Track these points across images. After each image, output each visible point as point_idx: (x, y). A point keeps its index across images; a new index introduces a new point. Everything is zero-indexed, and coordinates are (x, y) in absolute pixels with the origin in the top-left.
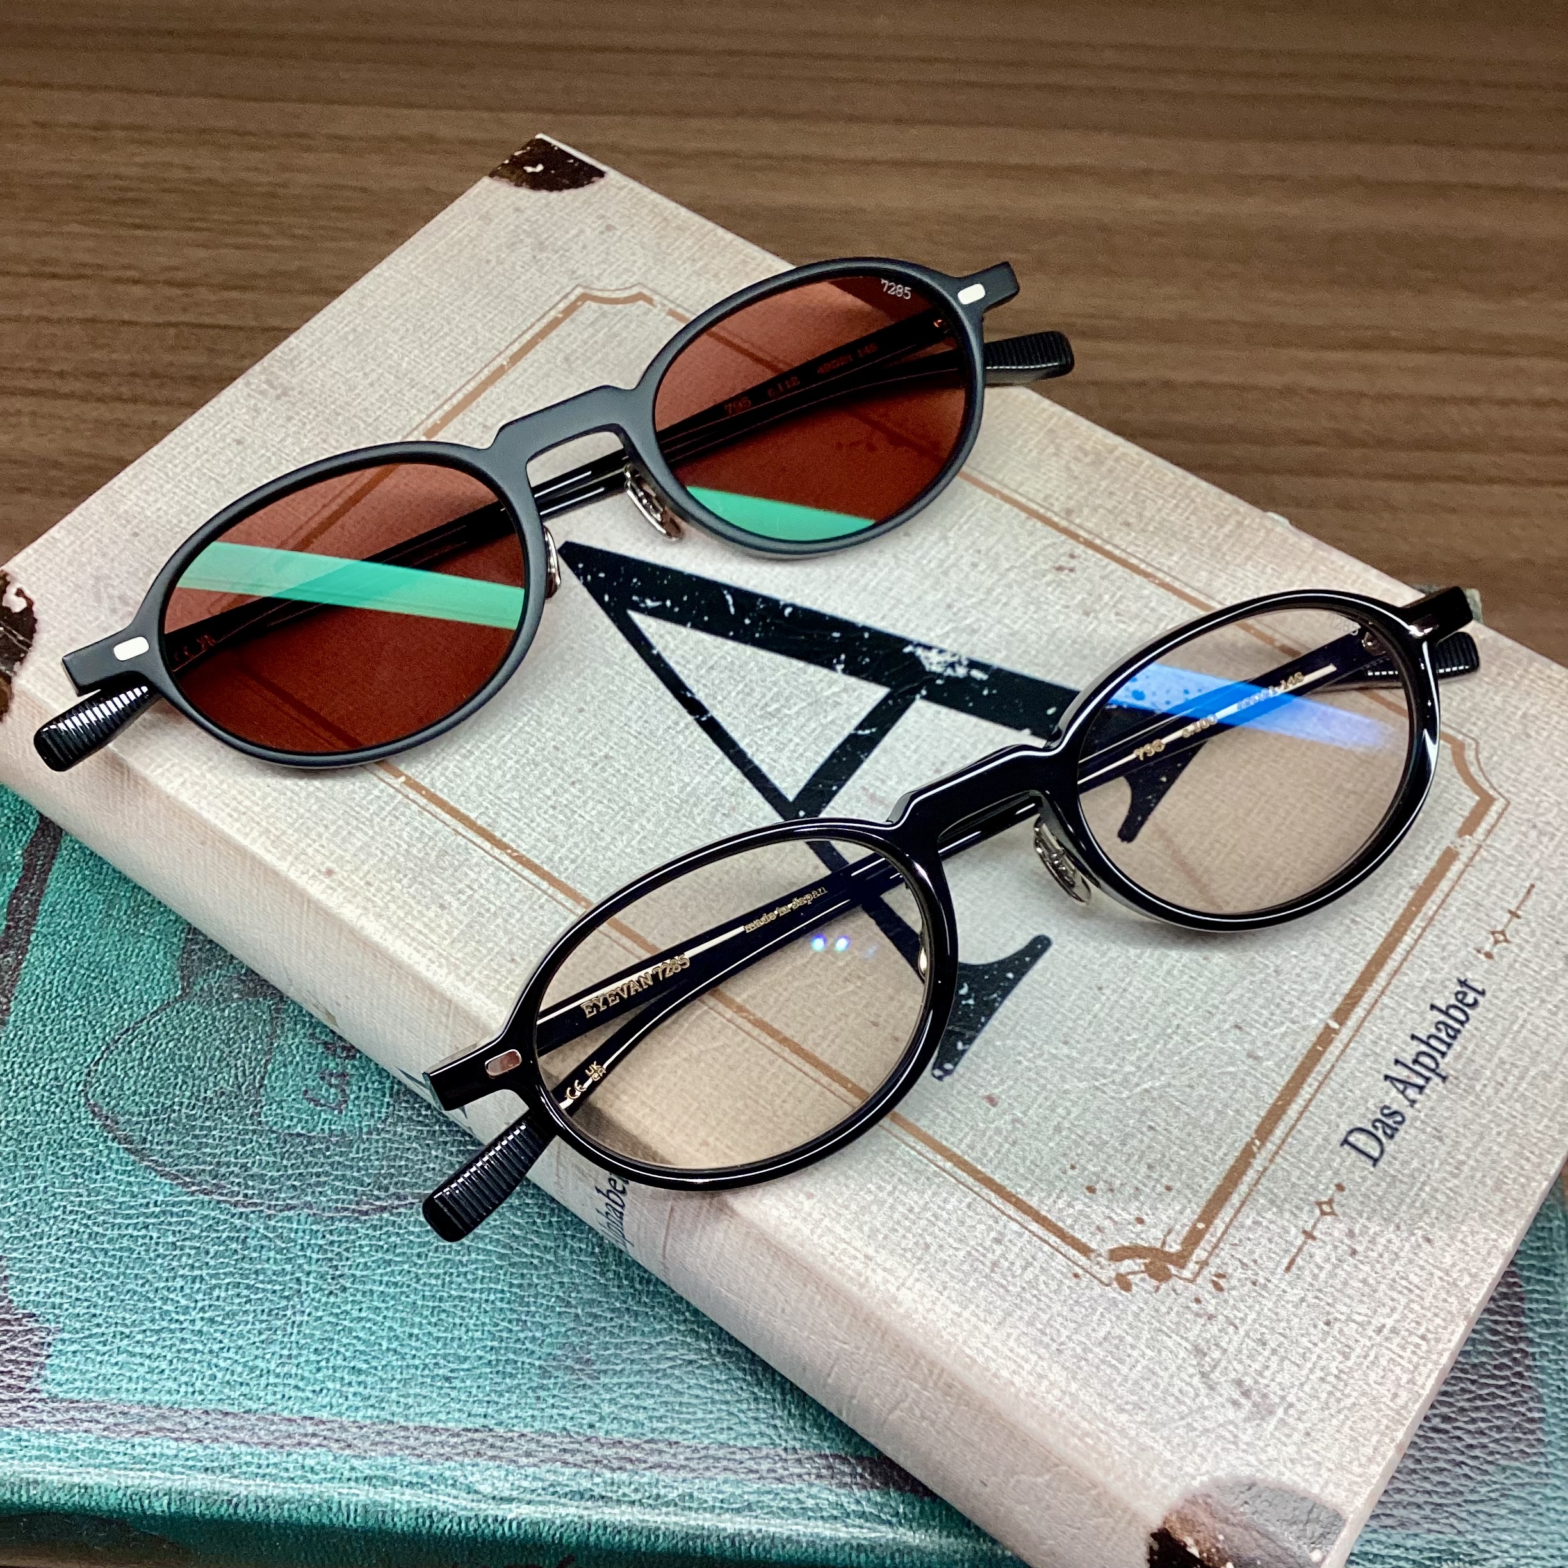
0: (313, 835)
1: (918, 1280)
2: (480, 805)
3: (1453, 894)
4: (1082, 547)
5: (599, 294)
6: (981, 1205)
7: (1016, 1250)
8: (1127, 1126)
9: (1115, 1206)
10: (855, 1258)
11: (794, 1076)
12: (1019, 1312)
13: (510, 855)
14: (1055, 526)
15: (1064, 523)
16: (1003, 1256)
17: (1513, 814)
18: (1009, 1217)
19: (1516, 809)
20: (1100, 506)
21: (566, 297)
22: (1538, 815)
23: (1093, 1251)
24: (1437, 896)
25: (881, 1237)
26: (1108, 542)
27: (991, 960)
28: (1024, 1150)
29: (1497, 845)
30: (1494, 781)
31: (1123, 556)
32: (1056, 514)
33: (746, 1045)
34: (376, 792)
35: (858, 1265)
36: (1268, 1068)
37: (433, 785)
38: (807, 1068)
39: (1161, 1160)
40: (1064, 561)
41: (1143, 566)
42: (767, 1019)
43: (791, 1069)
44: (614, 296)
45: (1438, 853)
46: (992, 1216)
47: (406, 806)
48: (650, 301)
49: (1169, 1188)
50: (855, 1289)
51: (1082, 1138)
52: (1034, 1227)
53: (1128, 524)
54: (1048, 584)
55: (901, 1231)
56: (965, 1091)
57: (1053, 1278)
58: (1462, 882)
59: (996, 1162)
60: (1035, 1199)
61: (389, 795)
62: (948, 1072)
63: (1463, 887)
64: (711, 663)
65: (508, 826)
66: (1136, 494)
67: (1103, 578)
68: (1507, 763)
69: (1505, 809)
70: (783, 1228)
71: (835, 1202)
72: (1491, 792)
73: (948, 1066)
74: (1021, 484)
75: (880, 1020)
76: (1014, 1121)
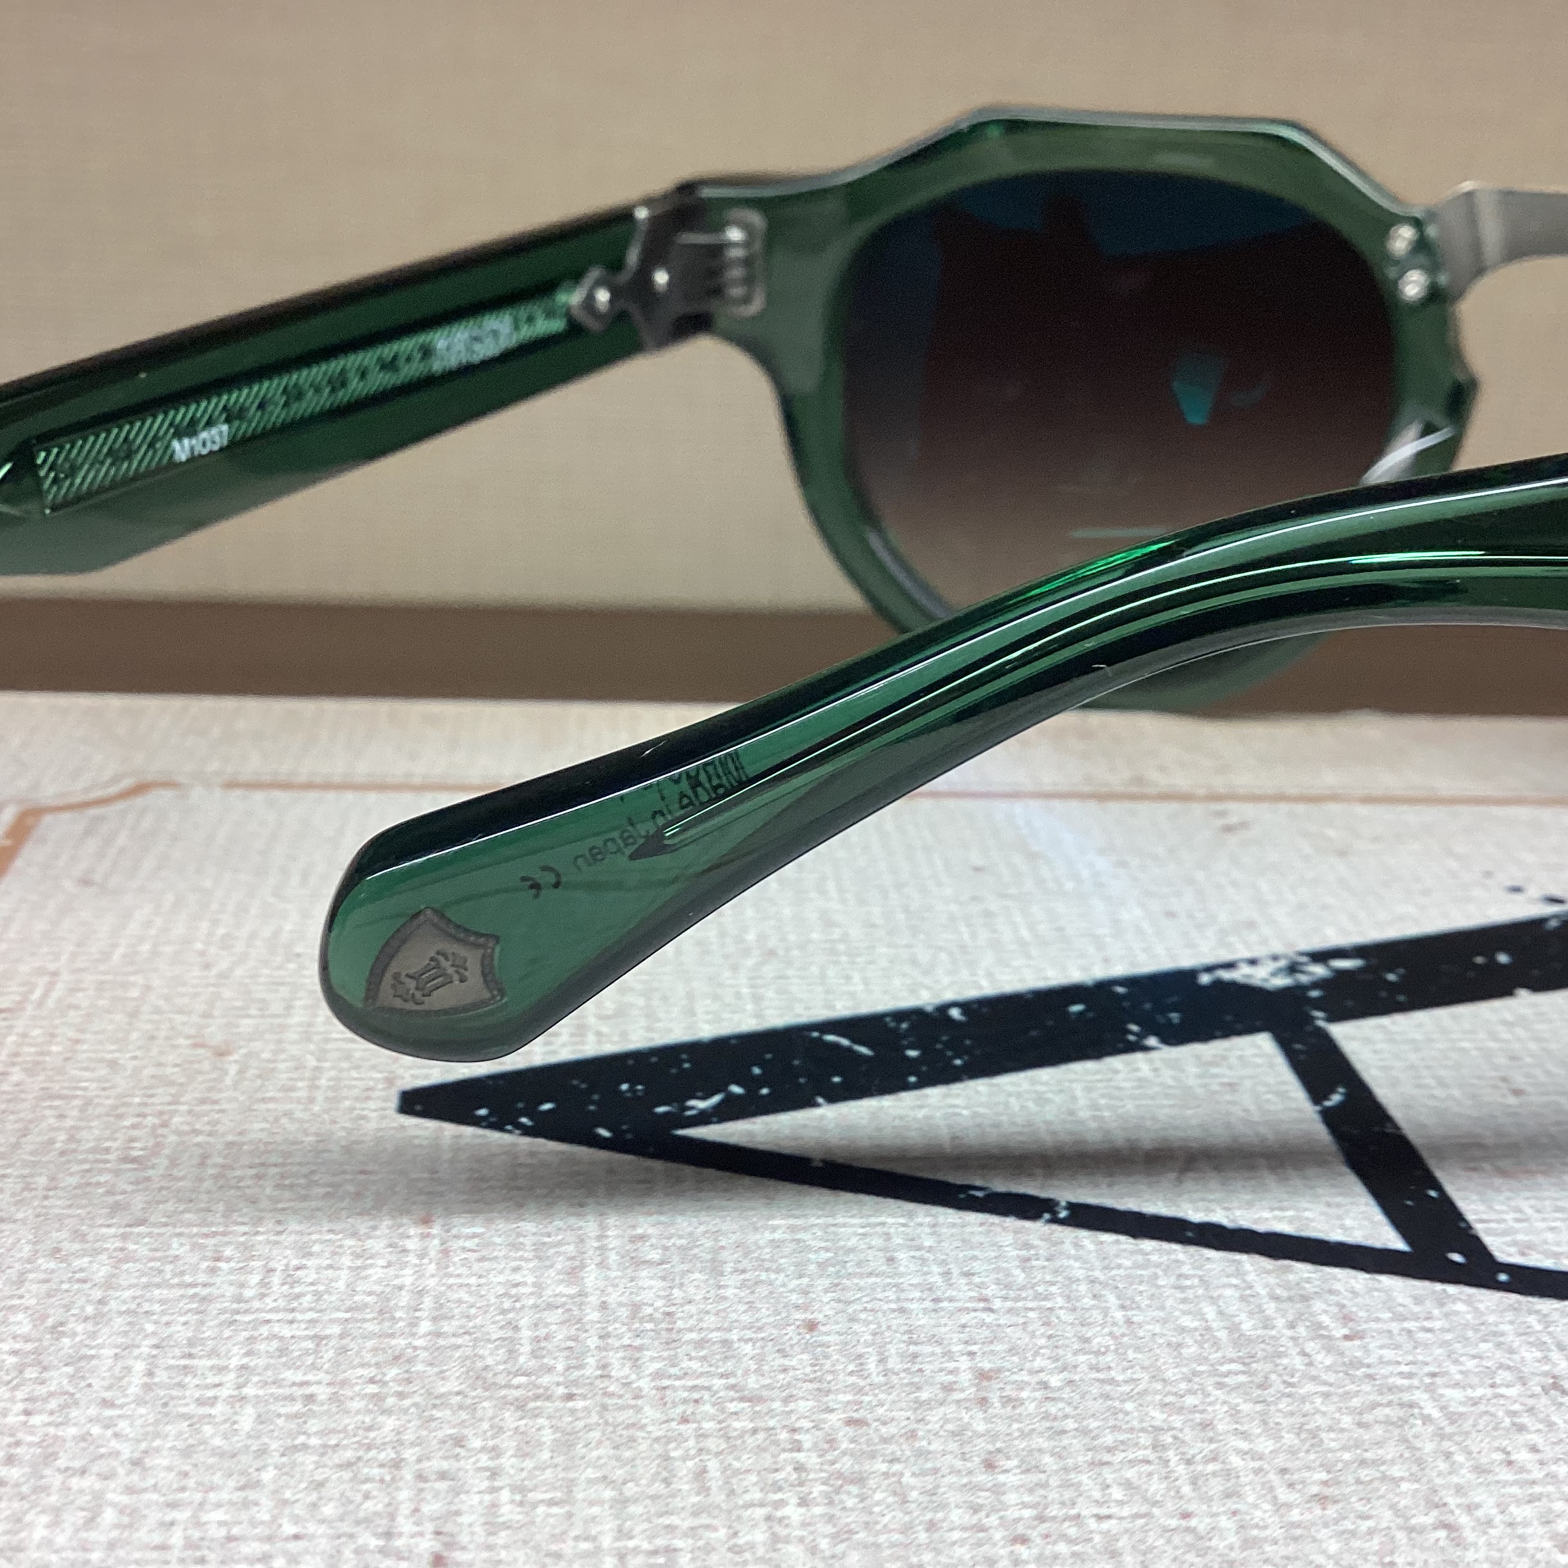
4: (1215, 803)
5: (58, 803)
15: (1150, 792)
26: (1233, 789)
32: (1127, 787)
40: (1219, 821)
44: (92, 797)
48: (172, 786)
67: (1292, 818)
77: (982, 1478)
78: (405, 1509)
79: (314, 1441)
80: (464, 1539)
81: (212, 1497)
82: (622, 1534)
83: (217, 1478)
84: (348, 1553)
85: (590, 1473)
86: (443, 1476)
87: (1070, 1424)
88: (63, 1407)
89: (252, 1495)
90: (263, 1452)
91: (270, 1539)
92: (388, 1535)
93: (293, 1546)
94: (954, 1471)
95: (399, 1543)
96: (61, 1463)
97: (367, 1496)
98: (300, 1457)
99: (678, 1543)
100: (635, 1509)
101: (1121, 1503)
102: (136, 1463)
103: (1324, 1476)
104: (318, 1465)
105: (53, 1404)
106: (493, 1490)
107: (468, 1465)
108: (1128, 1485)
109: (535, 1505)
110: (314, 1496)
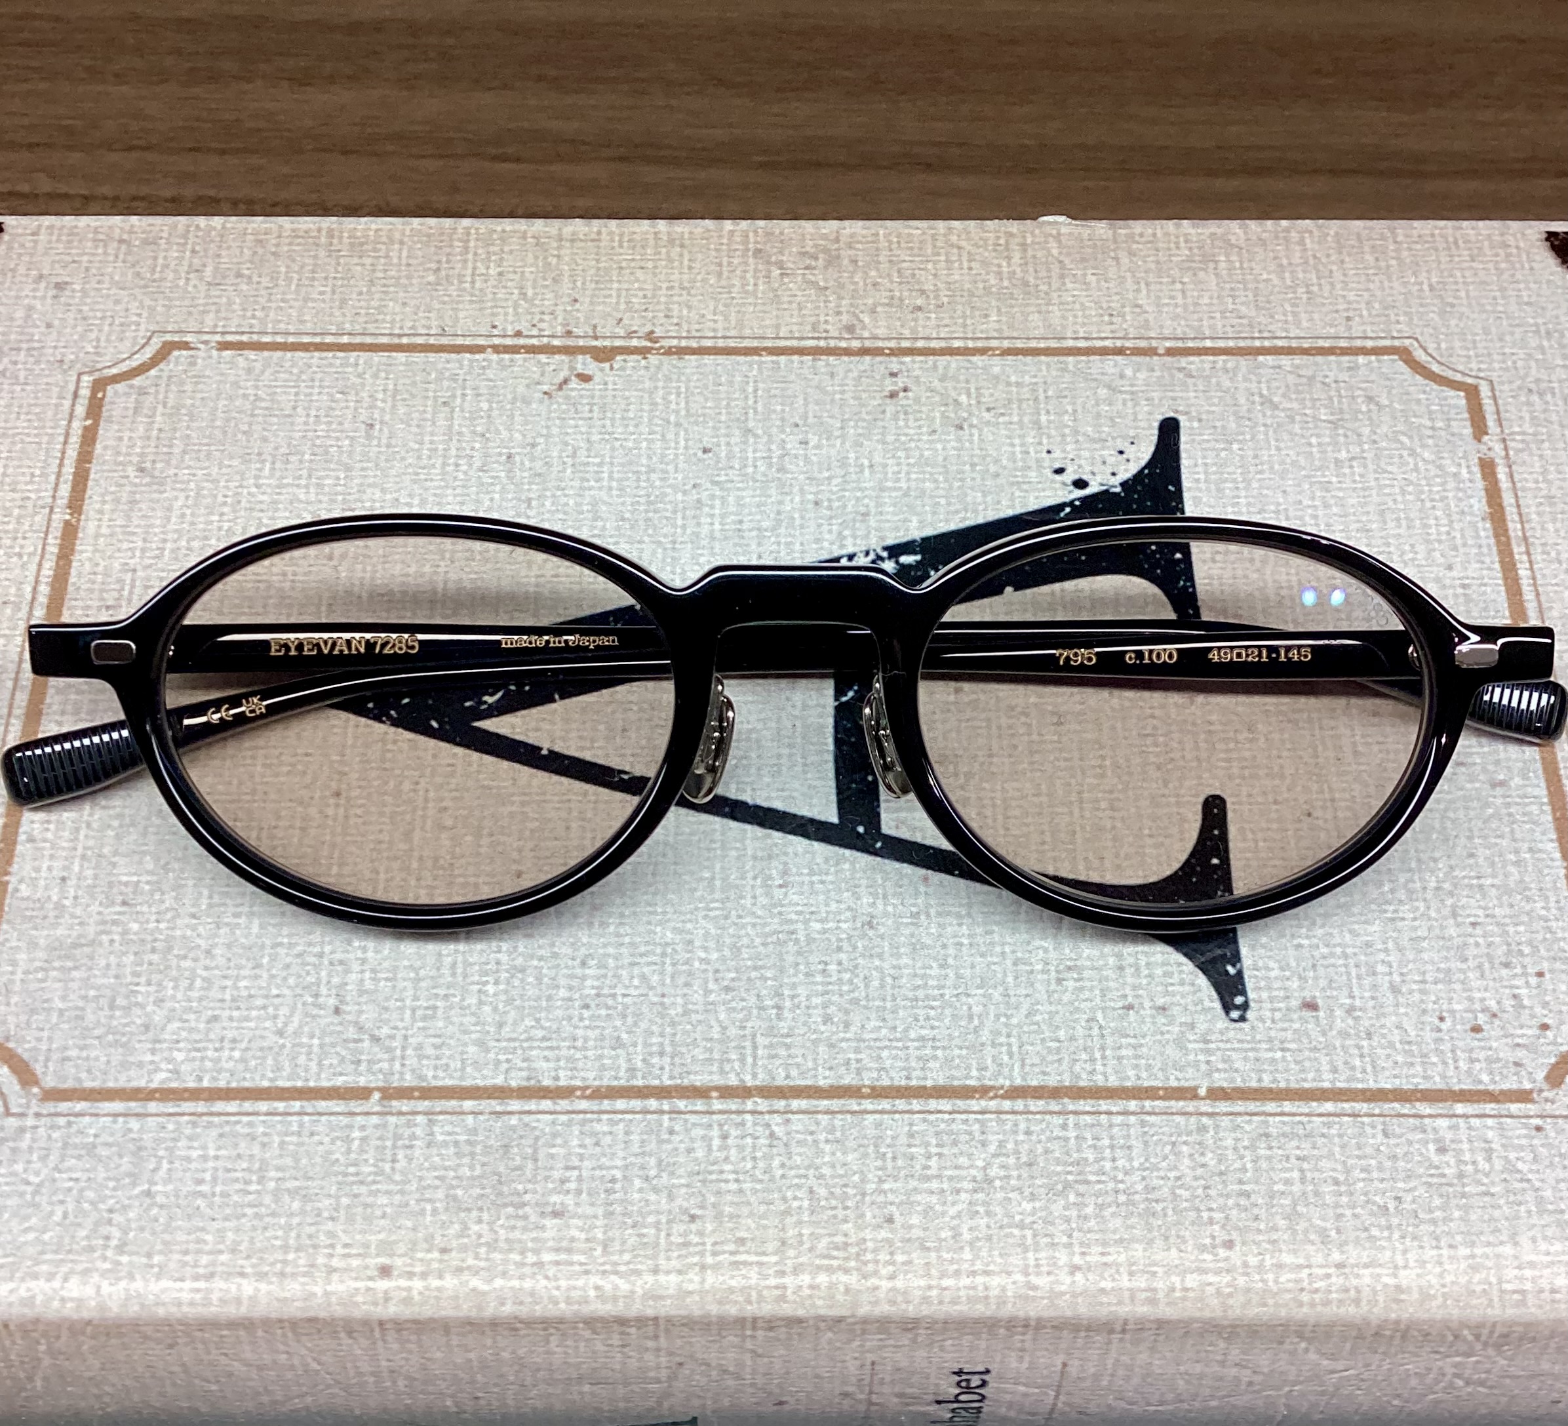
0: (323, 1239)
1: (1405, 1252)
2: (498, 1063)
3: (1521, 502)
4: (894, 359)
5: (114, 371)
6: (1395, 1125)
7: (1465, 1146)
8: (1451, 938)
9: (1512, 1031)
10: (1328, 1276)
11: (1099, 1125)
12: (1523, 1208)
13: (583, 1097)
14: (847, 352)
15: (856, 344)
16: (1460, 1162)
17: (1504, 390)
18: (1430, 1116)
19: (1502, 383)
20: (875, 305)
21: (76, 395)
22: (1523, 378)
23: (1531, 1091)
24: (1511, 512)
25: (1333, 1233)
26: (916, 339)
27: (1184, 857)
28: (1384, 1036)
29: (1517, 429)
30: (1461, 368)
31: (943, 344)
32: (841, 339)
33: (1022, 1126)
34: (356, 1134)
35: (1337, 1281)
36: (1519, 787)
37: (422, 1078)
38: (1104, 1105)
39: (1509, 952)
40: (889, 386)
41: (970, 344)
42: (1018, 1082)
43: (1088, 1119)
44: (134, 363)
45: (1476, 469)
46: (1415, 1129)
47: (409, 1125)
48: (185, 346)
49: (1540, 974)
50: (1352, 1310)
51: (1423, 982)
52: (1460, 1108)
53: (920, 309)
54: (896, 419)
55: (1348, 1213)
56: (1278, 1015)
57: (1521, 1148)
58: (1519, 485)
59: (1369, 1069)
60: (1437, 1079)
61: (376, 1127)
62: (1245, 1006)
63: (1524, 489)
64: (620, 724)
65: (552, 1065)
66: (899, 271)
67: (942, 380)
68: (1457, 344)
69: (1493, 390)
70: (1231, 1302)
71: (1259, 1231)
72: (1470, 381)
73: (1239, 1000)
74: (778, 327)
75: (1130, 999)
76: (1350, 1010)
77: (579, 971)
78: (324, 981)
79: (286, 940)
80: (348, 998)
81: (242, 972)
82: (416, 998)
83: (244, 962)
84: (299, 1006)
85: (406, 963)
86: (341, 962)
87: (627, 940)
88: (174, 918)
89: (257, 971)
90: (263, 947)
91: (266, 997)
92: (317, 996)
93: (277, 1001)
94: (567, 967)
95: (321, 1000)
96: (176, 952)
97: (308, 973)
98: (279, 950)
99: (439, 1004)
100: (423, 984)
101: (636, 987)
102: (208, 952)
103: (733, 975)
104: (287, 955)
105: (169, 916)
106: (362, 971)
107: (351, 956)
108: (643, 977)
109: (379, 980)
110: (284, 974)
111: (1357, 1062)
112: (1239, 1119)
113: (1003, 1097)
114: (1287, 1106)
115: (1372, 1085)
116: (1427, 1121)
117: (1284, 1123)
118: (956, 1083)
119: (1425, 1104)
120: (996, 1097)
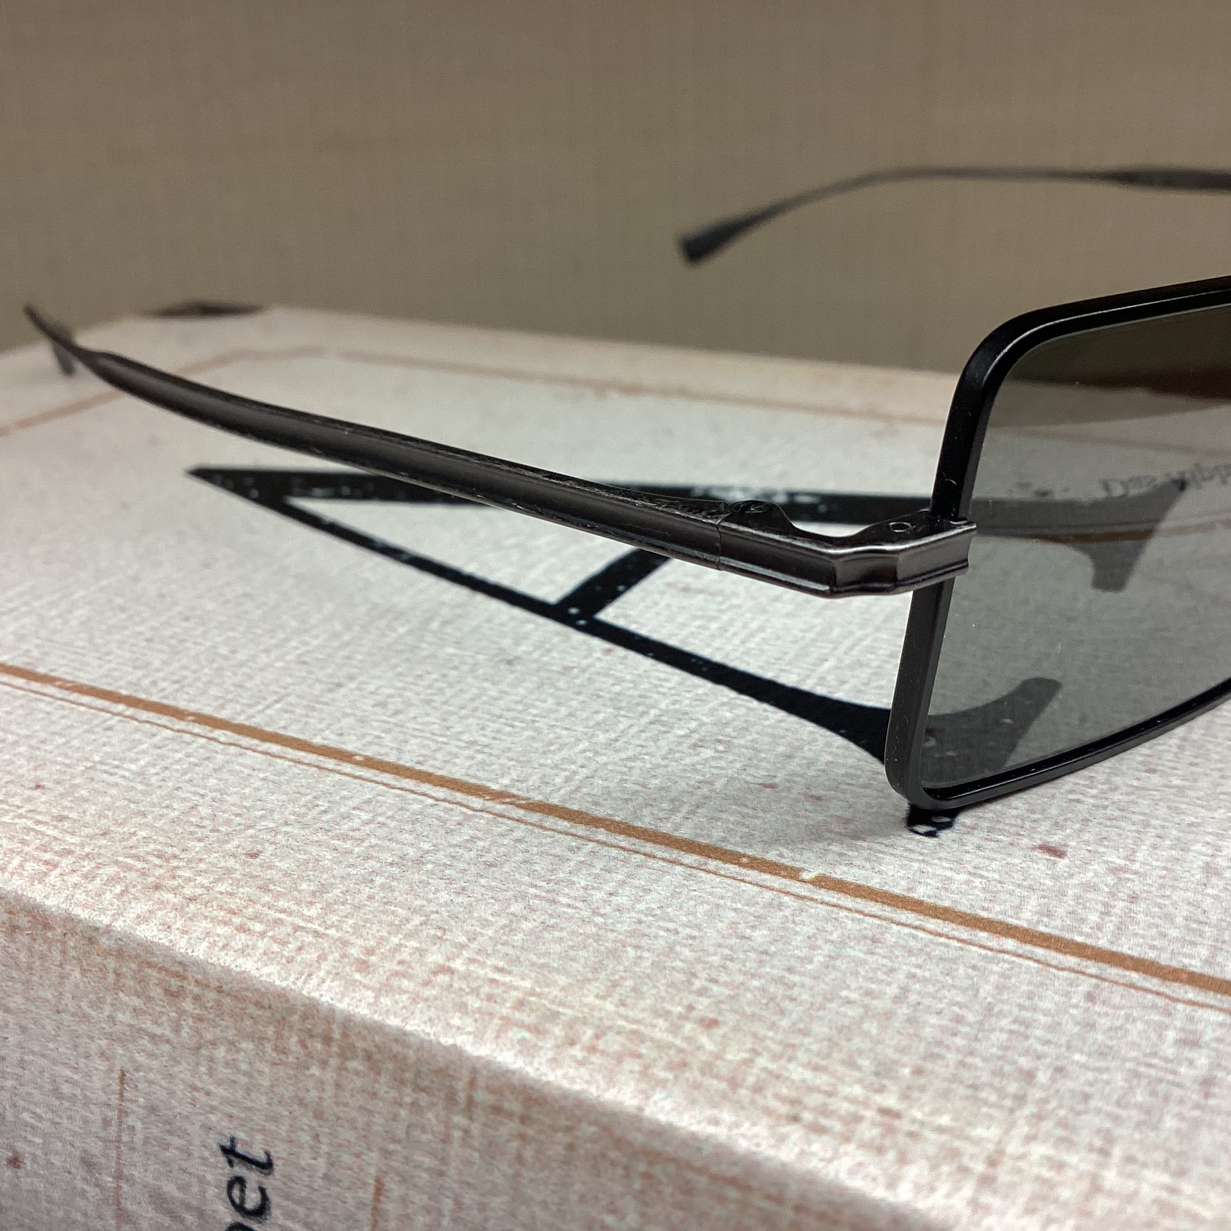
6: (1116, 994)
11: (625, 861)
13: (59, 686)
28: (1160, 905)
33: (518, 834)
38: (650, 848)
42: (553, 801)
43: (615, 852)
46: (1152, 1007)
55: (954, 1057)
56: (991, 844)
59: (1109, 928)
65: (62, 662)
71: (774, 1026)
73: (940, 819)
75: (777, 780)
76: (1114, 870)
111: (1094, 918)
112: (843, 913)
113: (519, 806)
114: (932, 924)
115: (1103, 943)
116: (1180, 1006)
117: (915, 937)
118: (473, 781)
119: (1188, 988)
120: (511, 803)
